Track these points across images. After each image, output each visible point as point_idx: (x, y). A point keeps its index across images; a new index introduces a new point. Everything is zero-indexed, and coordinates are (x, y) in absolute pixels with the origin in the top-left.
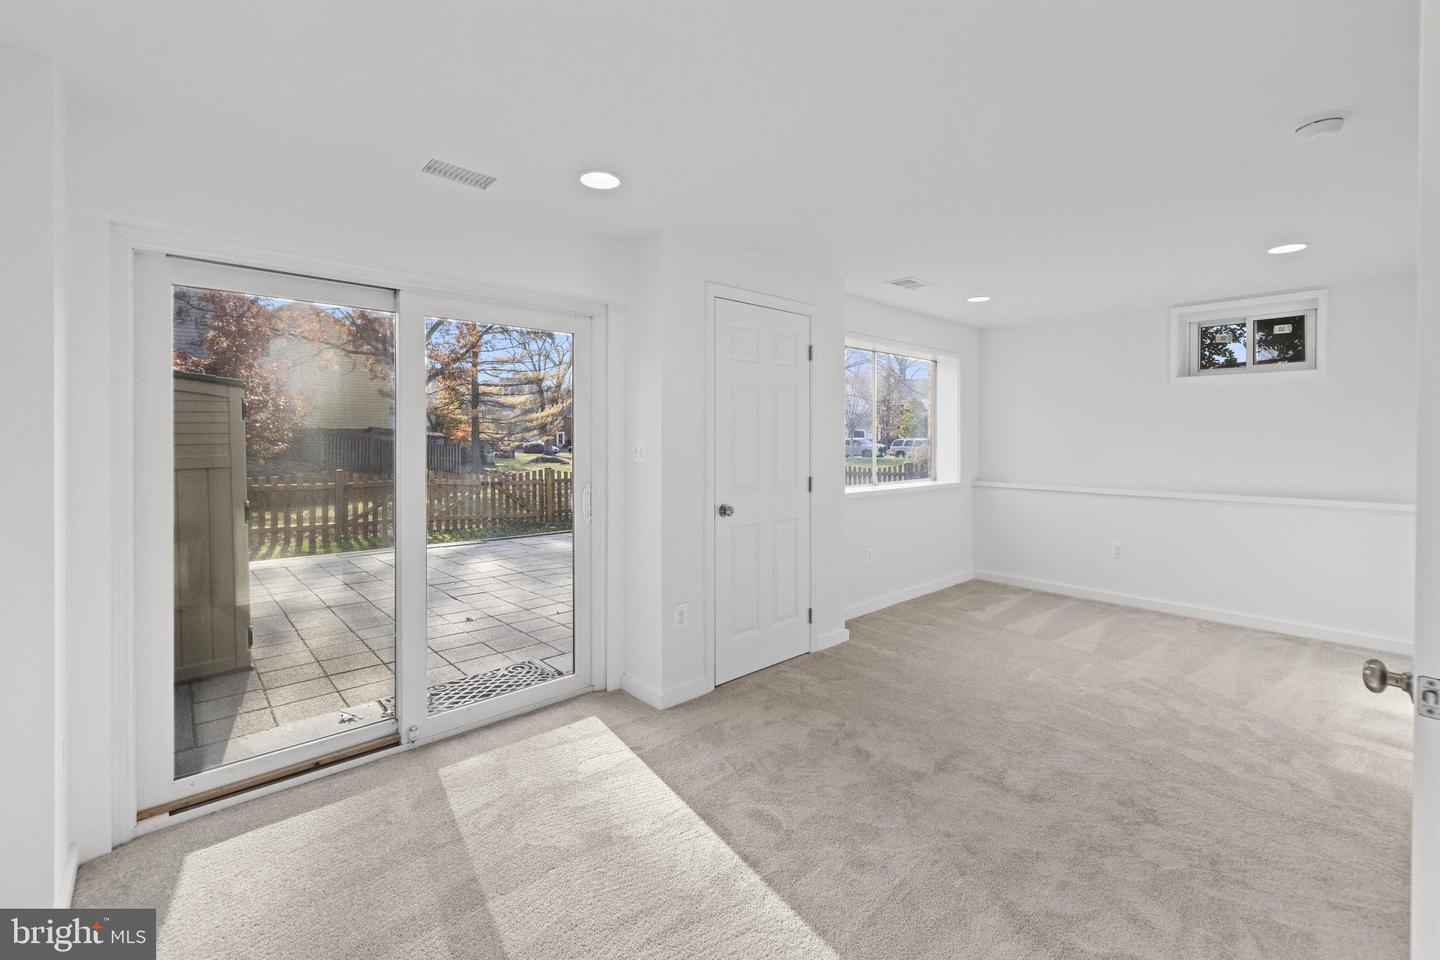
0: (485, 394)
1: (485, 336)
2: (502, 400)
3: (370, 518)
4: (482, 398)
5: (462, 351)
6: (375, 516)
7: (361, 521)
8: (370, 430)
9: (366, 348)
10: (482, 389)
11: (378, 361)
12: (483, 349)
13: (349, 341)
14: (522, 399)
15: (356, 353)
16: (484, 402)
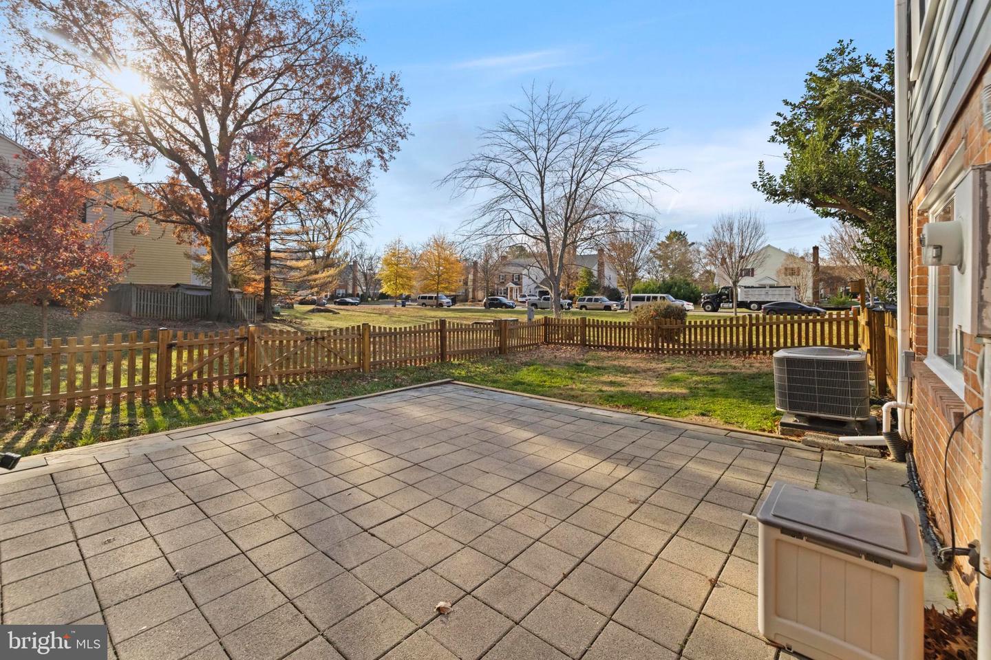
0: (275, 258)
1: (278, 212)
2: (289, 263)
3: (195, 376)
4: (273, 262)
5: (259, 224)
6: (200, 374)
7: (185, 380)
8: (177, 285)
9: (174, 218)
10: (273, 254)
11: (186, 230)
12: (276, 223)
13: (160, 211)
14: (306, 262)
15: (167, 222)
16: (275, 265)
